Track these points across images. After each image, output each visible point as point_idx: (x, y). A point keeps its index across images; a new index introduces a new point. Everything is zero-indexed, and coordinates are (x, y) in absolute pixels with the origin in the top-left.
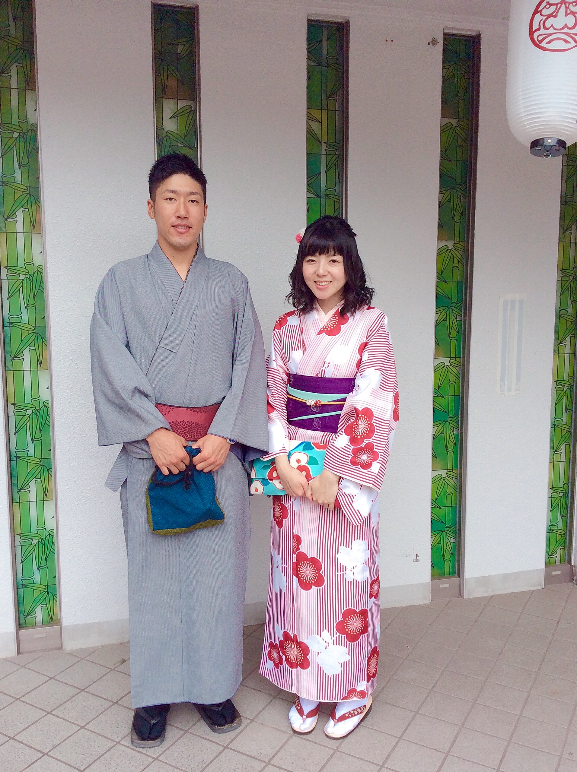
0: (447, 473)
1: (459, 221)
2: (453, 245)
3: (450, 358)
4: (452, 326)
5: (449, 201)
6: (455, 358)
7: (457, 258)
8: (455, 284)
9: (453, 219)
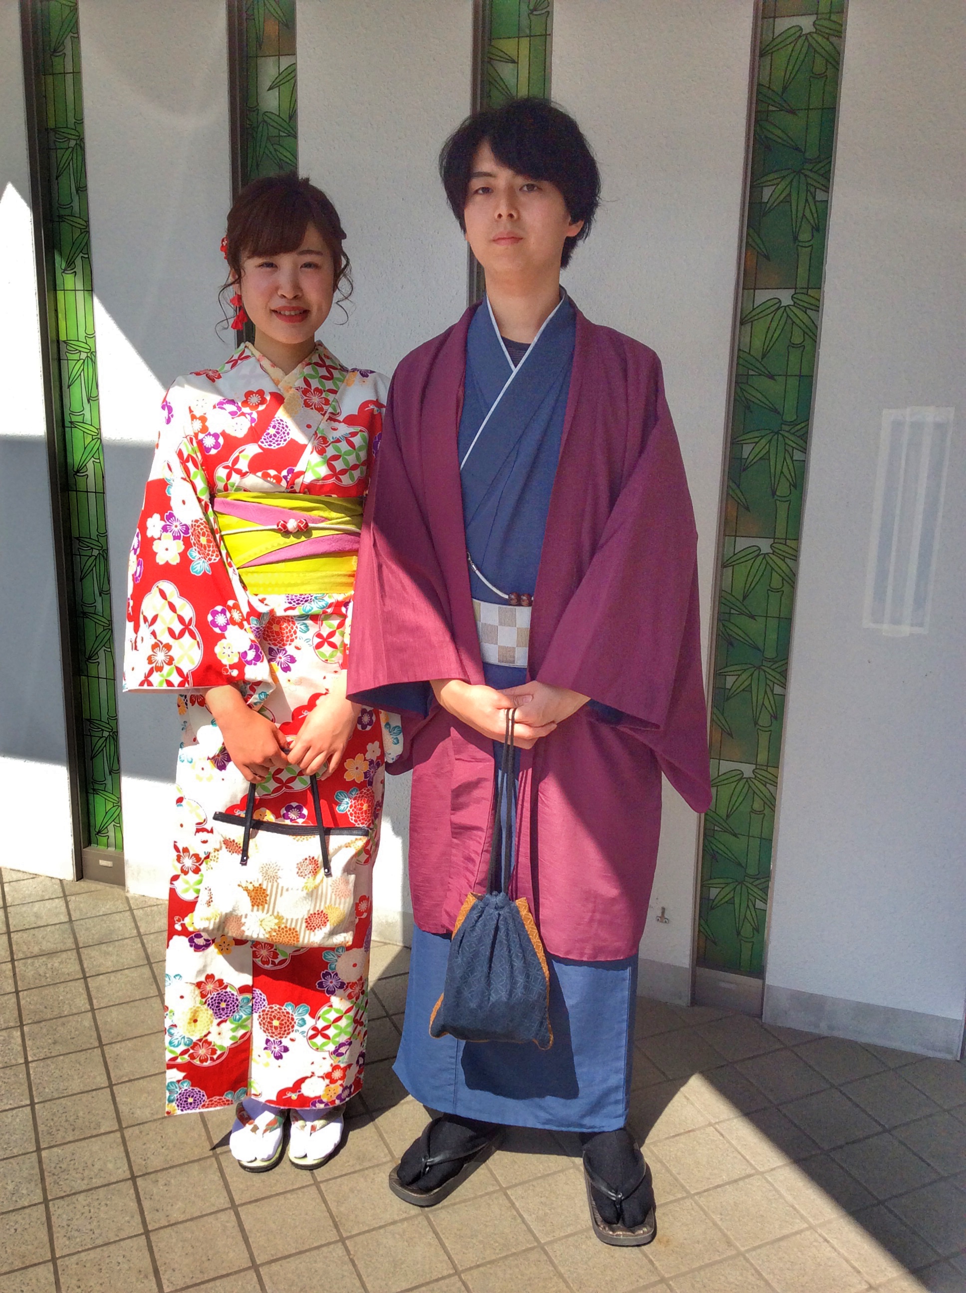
0: (753, 771)
1: (810, 244)
2: (792, 297)
3: (774, 538)
4: (782, 472)
5: (787, 200)
6: (786, 539)
7: (802, 325)
8: (793, 382)
9: (796, 238)
